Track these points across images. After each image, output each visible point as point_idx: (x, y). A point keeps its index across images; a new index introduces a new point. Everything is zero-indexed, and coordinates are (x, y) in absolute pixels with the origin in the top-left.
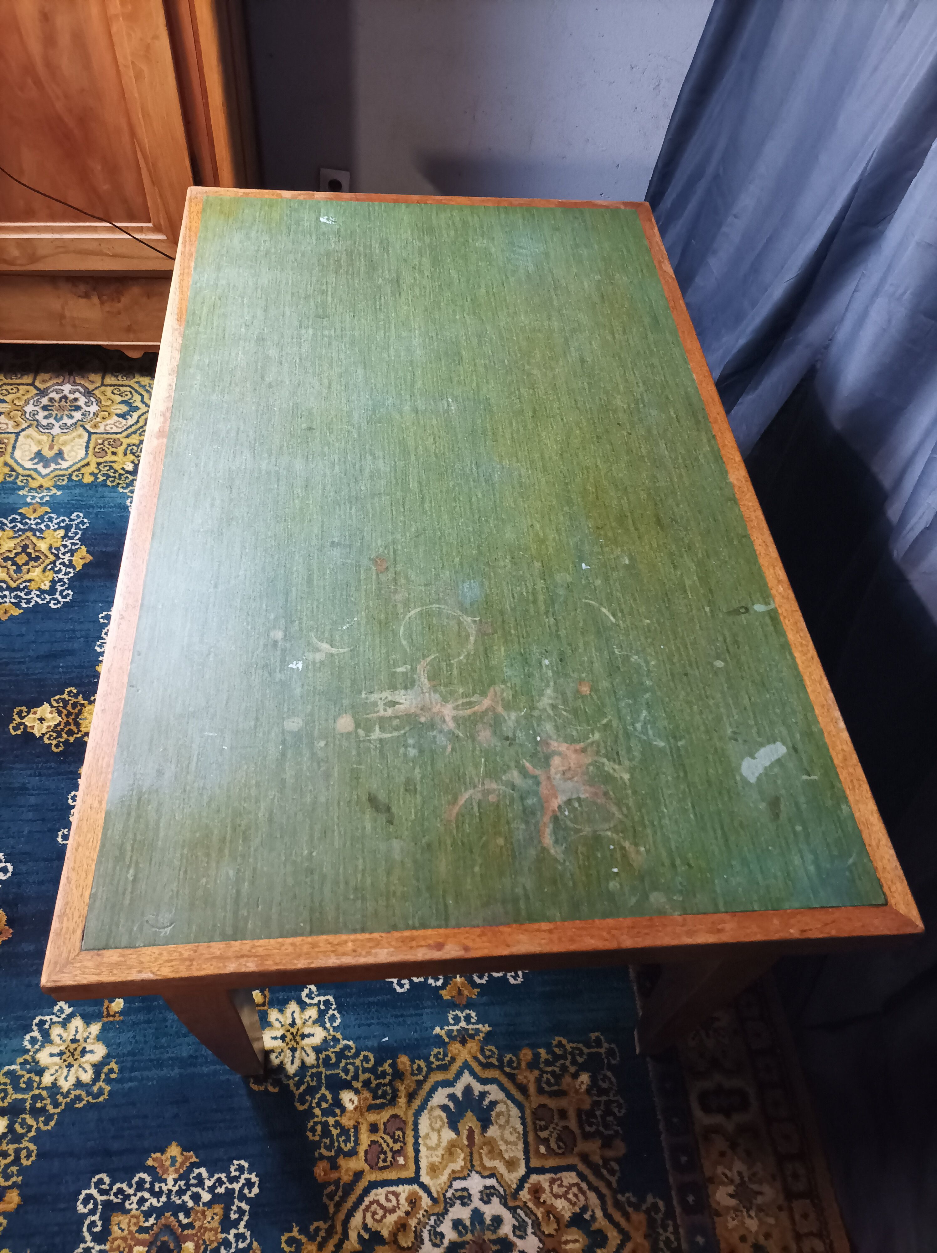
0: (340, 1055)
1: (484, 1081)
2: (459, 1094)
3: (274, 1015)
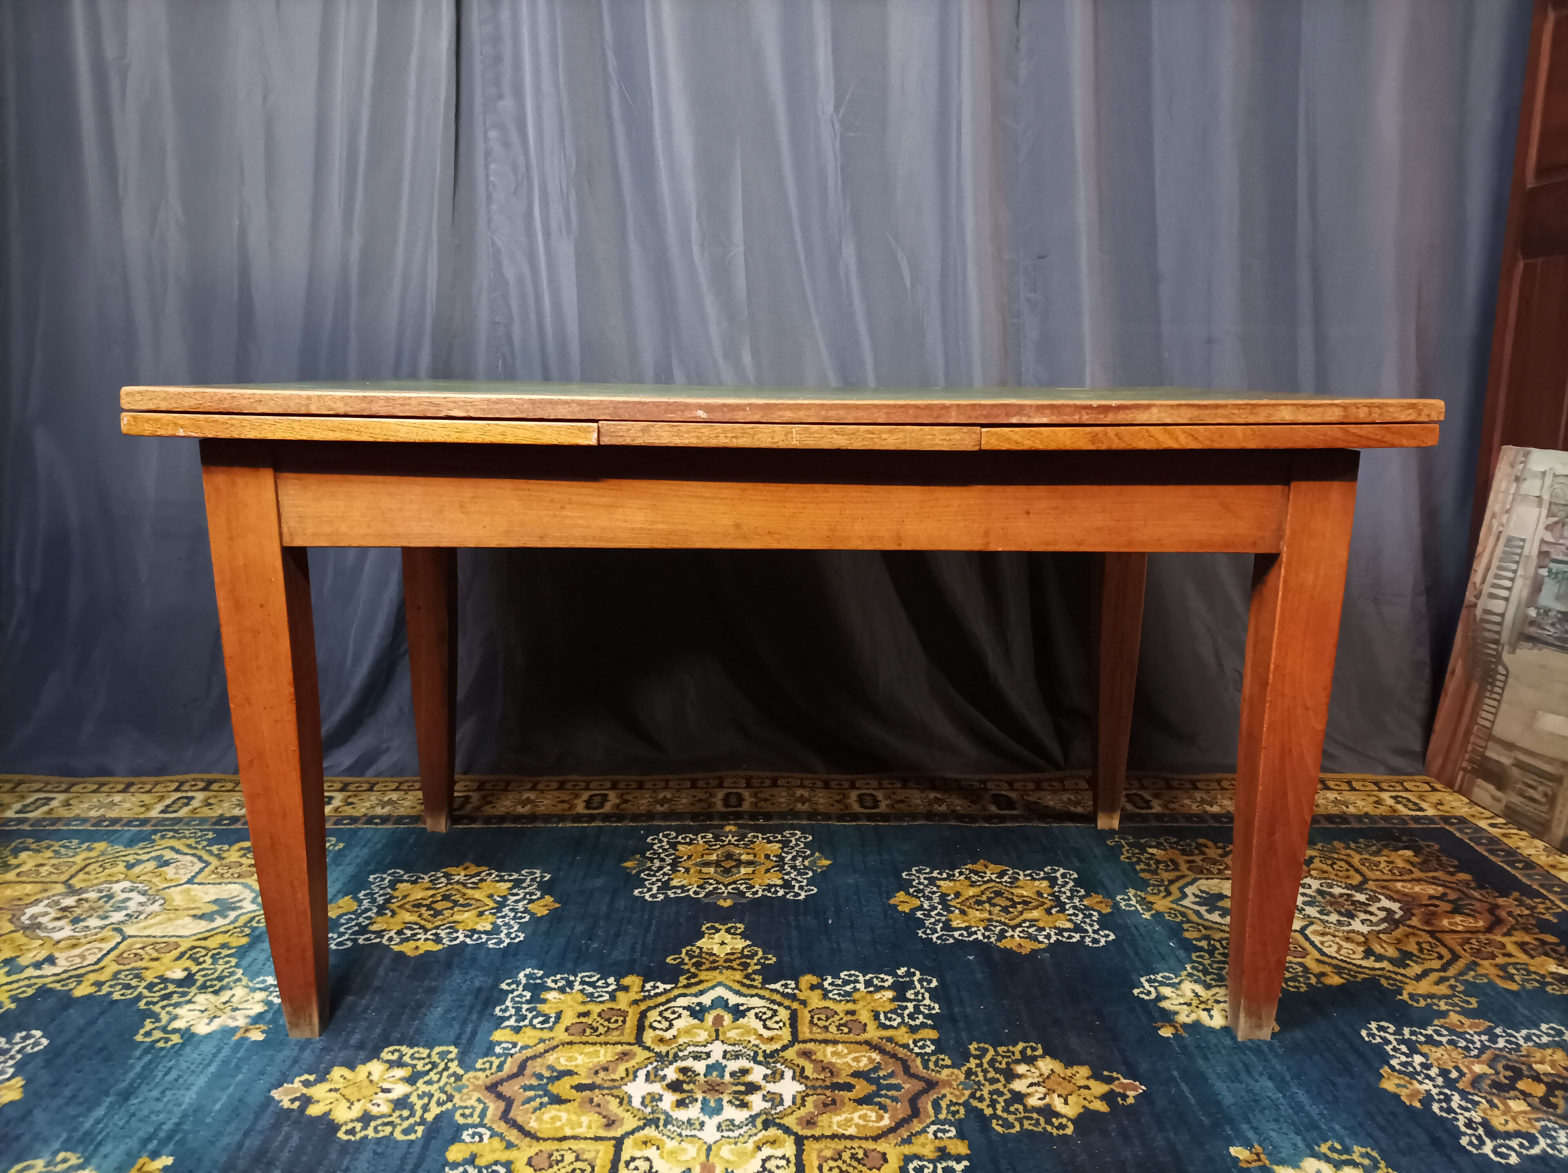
2: (1205, 908)
3: (1184, 1017)
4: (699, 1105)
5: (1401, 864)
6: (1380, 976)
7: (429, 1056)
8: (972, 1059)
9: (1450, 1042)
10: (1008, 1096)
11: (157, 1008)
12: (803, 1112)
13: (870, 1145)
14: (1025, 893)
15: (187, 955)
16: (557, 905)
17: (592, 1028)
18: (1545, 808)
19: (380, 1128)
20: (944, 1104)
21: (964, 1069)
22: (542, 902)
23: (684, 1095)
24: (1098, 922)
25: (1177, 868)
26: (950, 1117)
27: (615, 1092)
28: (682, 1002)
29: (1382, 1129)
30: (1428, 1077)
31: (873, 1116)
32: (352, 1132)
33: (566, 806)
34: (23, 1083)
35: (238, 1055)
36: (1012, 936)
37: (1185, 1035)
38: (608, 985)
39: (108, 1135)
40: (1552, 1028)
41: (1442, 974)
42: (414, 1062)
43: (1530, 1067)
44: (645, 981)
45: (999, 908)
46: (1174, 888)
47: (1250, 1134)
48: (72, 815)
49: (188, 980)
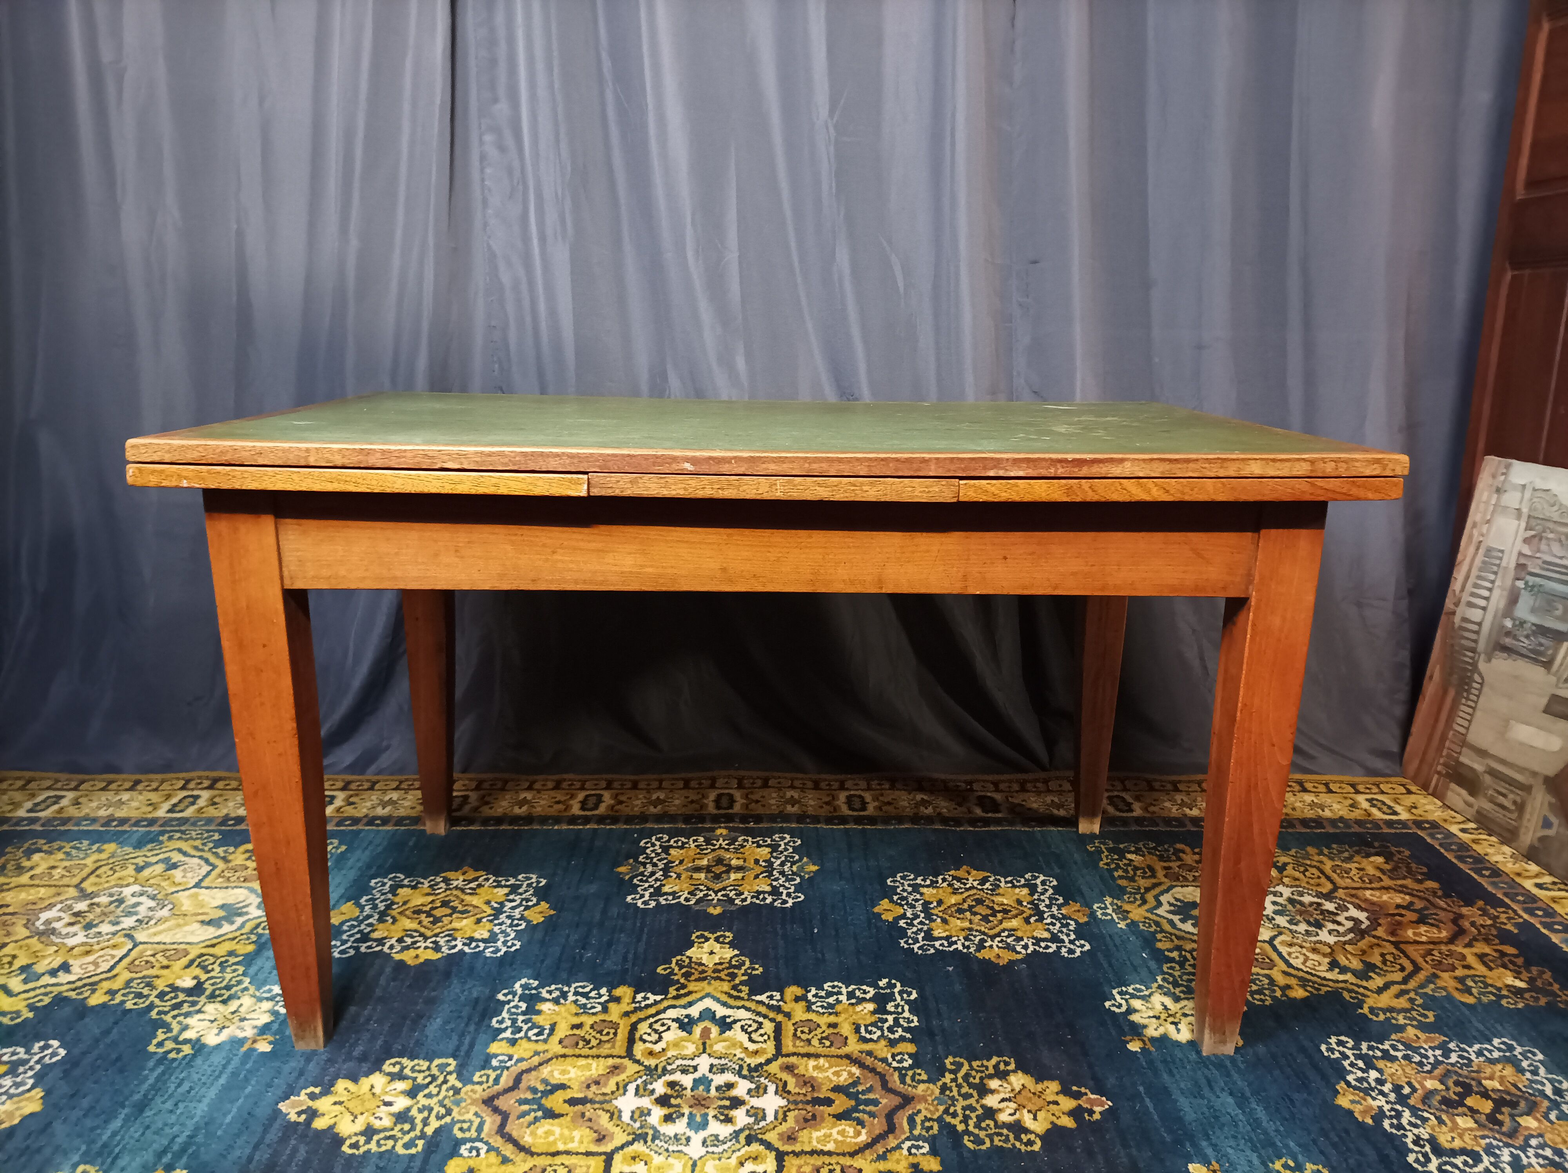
0: (1175, 984)
1: (1159, 904)
2: (1178, 917)
3: (1153, 1031)
4: (685, 1120)
5: (1371, 871)
6: (1342, 988)
7: (429, 1069)
8: (947, 1074)
9: (1406, 1057)
10: (980, 1111)
11: (168, 1018)
12: (784, 1127)
13: (847, 1161)
14: (1005, 902)
15: (196, 963)
16: (552, 912)
17: (585, 1040)
18: (1514, 816)
19: (382, 1142)
20: (918, 1119)
21: (940, 1083)
22: (538, 909)
23: (672, 1110)
24: (1075, 932)
25: (1153, 876)
26: (924, 1133)
27: (606, 1106)
28: (672, 1013)
29: (1334, 1145)
30: (1382, 1093)
31: (851, 1131)
32: (355, 1146)
33: (561, 807)
34: (42, 1094)
35: (248, 1066)
36: (991, 947)
37: (1153, 1049)
38: (600, 996)
39: (124, 1147)
40: (1503, 1043)
41: (1403, 987)
42: (415, 1075)
43: (1480, 1083)
44: (636, 992)
45: (979, 917)
46: (1150, 897)
47: (1209, 1151)
48: (82, 814)
49: (197, 989)
